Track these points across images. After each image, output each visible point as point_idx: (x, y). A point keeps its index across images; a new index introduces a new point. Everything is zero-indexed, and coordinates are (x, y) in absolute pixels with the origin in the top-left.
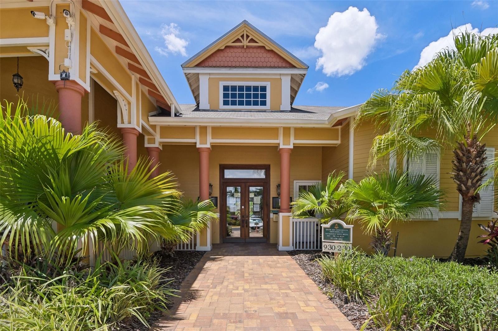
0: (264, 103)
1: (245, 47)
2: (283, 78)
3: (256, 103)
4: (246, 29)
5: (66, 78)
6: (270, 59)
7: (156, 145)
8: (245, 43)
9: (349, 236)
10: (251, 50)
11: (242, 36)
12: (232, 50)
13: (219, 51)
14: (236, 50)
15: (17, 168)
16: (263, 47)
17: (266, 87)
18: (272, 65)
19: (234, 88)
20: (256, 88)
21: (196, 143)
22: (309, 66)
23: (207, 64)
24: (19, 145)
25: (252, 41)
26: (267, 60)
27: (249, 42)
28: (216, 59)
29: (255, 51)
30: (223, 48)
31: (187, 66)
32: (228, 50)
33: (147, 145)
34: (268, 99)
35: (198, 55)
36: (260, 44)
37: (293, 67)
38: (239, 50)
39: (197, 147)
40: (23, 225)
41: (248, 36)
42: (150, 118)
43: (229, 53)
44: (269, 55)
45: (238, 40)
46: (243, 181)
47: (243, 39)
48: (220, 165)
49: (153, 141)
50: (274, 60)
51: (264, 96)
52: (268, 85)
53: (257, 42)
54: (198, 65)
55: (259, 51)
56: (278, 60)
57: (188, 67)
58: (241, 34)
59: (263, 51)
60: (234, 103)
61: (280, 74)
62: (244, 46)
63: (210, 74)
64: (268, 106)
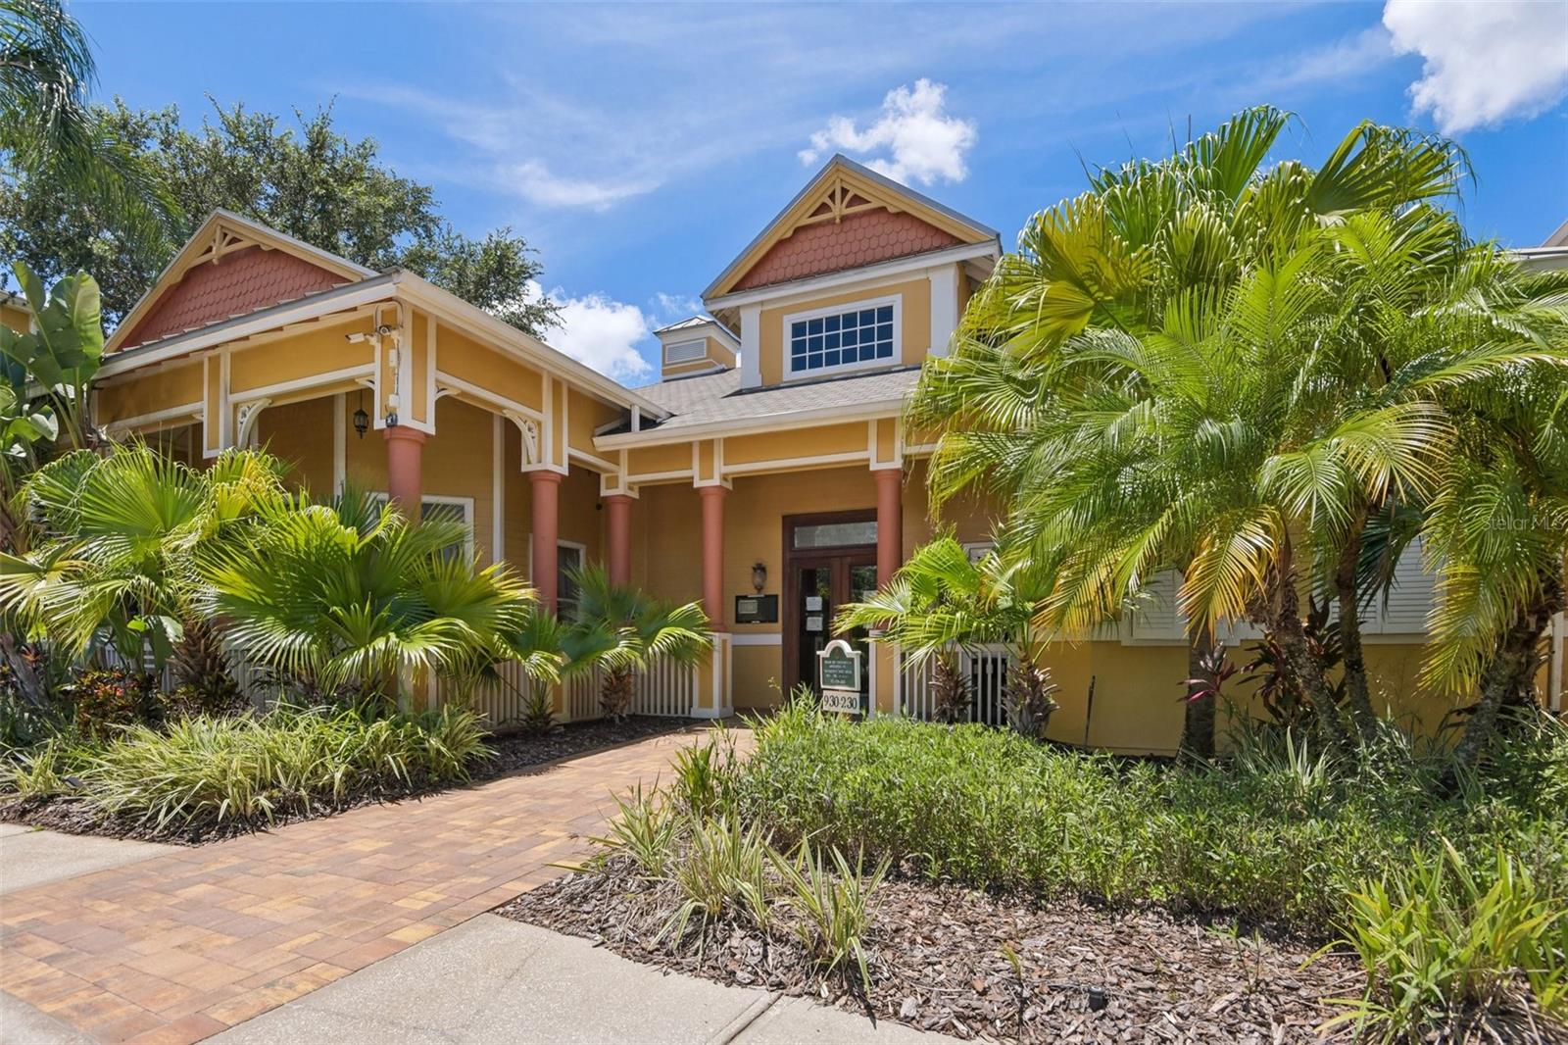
0: (886, 350)
1: (838, 221)
2: (933, 277)
3: (867, 354)
4: (842, 176)
5: (393, 425)
6: (903, 236)
7: (621, 490)
8: (839, 209)
9: (852, 676)
10: (855, 224)
11: (832, 197)
12: (811, 234)
13: (781, 243)
14: (819, 232)
15: (271, 569)
16: (883, 209)
17: (891, 307)
18: (907, 248)
19: (816, 325)
20: (867, 316)
21: (692, 478)
22: (998, 231)
23: (756, 281)
24: (302, 542)
25: (857, 200)
26: (893, 238)
27: (849, 205)
28: (776, 263)
29: (865, 221)
30: (789, 234)
31: (711, 296)
32: (802, 236)
33: (604, 492)
34: (897, 340)
35: (734, 265)
36: (875, 204)
37: (958, 242)
38: (828, 230)
39: (695, 486)
40: (293, 641)
41: (844, 192)
42: (598, 441)
43: (805, 243)
44: (898, 225)
45: (823, 208)
46: (835, 553)
47: (833, 201)
48: (784, 517)
49: (613, 482)
50: (911, 236)
51: (887, 332)
52: (896, 301)
53: (868, 202)
54: (736, 289)
55: (874, 220)
56: (921, 233)
57: (715, 298)
58: (829, 192)
59: (883, 218)
60: (816, 362)
61: (927, 270)
62: (834, 219)
63: (762, 303)
64: (895, 359)
